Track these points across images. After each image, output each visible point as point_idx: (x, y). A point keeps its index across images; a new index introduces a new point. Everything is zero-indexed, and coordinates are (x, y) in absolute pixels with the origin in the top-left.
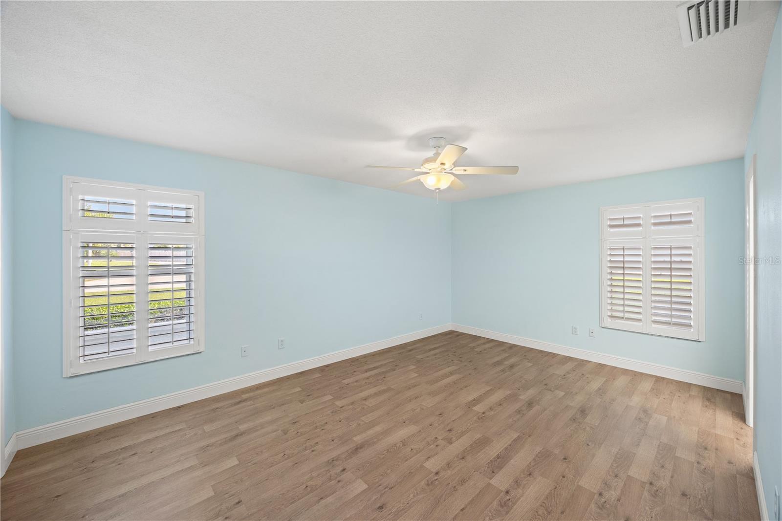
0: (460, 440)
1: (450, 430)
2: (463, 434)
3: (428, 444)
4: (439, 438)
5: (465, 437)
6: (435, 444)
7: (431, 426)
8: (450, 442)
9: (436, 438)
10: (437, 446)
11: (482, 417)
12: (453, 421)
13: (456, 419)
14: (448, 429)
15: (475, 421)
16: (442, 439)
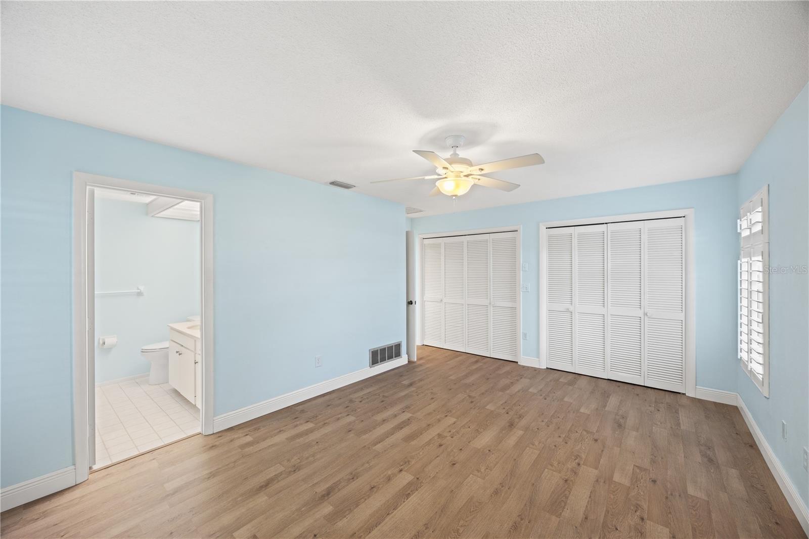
0: (430, 437)
1: (441, 445)
2: (428, 443)
3: (457, 432)
4: (450, 437)
5: (426, 441)
6: (451, 433)
7: (461, 448)
8: (439, 435)
9: (452, 437)
10: (450, 431)
11: (404, 464)
12: (438, 457)
13: (435, 458)
14: (443, 447)
15: (414, 458)
16: (447, 436)
